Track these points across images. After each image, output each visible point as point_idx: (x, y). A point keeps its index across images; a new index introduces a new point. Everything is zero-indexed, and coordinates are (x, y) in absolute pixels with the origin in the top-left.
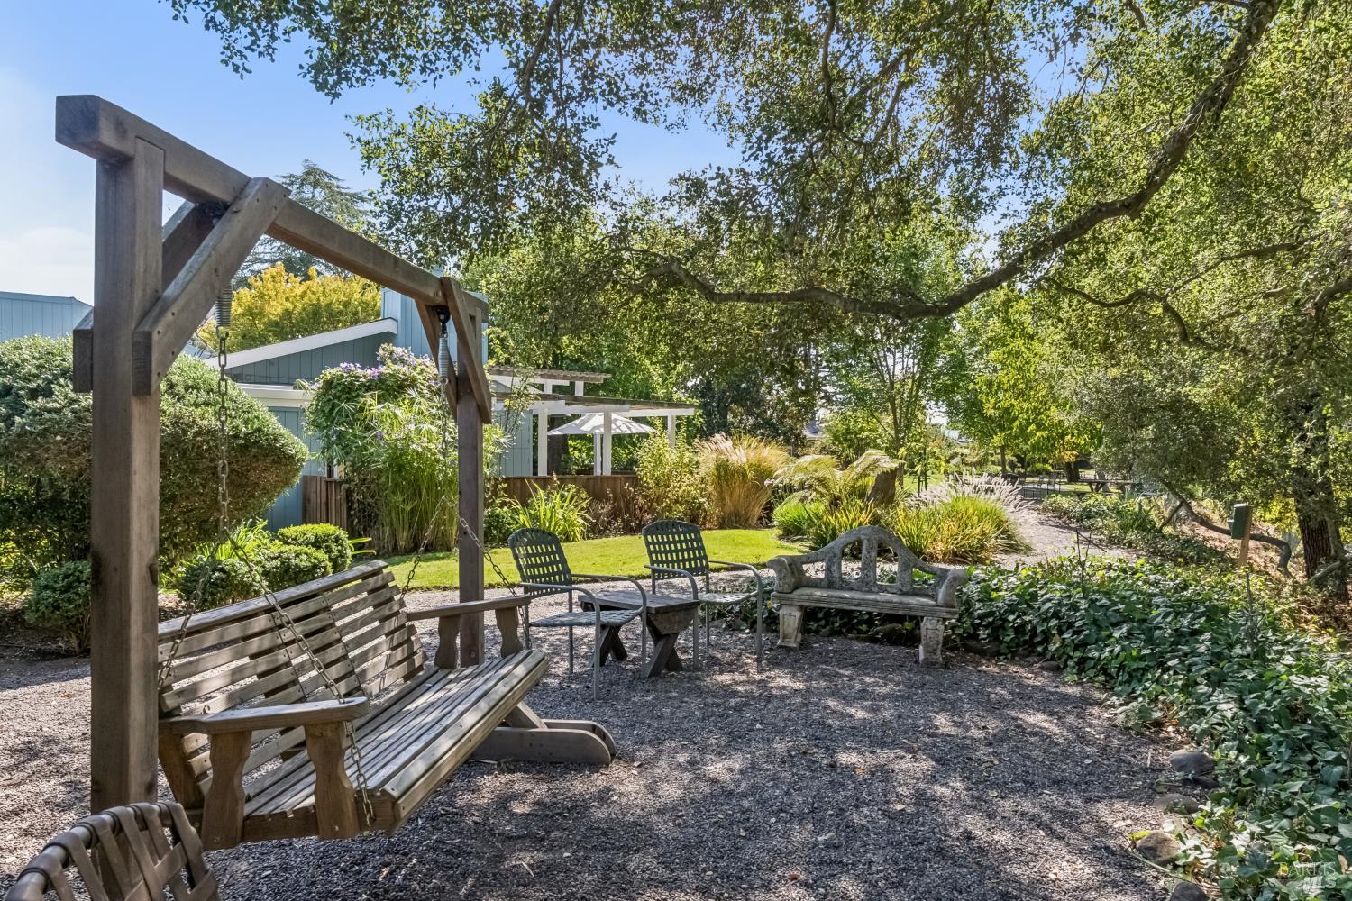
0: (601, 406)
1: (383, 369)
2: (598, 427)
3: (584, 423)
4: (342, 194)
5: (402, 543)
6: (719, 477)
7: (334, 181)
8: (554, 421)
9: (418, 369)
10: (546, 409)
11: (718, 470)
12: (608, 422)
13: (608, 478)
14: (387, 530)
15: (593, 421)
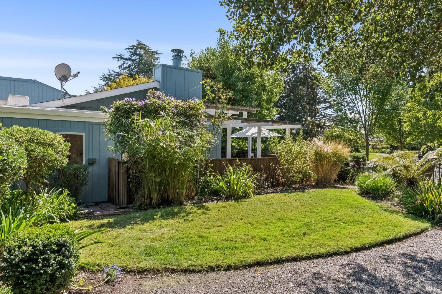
0: (256, 123)
1: (147, 101)
2: (254, 134)
3: (247, 132)
4: (149, 52)
5: (154, 201)
6: (316, 160)
7: (147, 48)
8: (234, 130)
9: (166, 102)
10: (230, 125)
11: (316, 156)
12: (260, 131)
13: (258, 159)
14: (147, 191)
15: (252, 131)
